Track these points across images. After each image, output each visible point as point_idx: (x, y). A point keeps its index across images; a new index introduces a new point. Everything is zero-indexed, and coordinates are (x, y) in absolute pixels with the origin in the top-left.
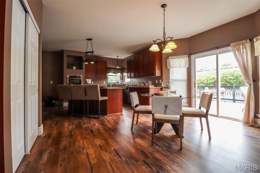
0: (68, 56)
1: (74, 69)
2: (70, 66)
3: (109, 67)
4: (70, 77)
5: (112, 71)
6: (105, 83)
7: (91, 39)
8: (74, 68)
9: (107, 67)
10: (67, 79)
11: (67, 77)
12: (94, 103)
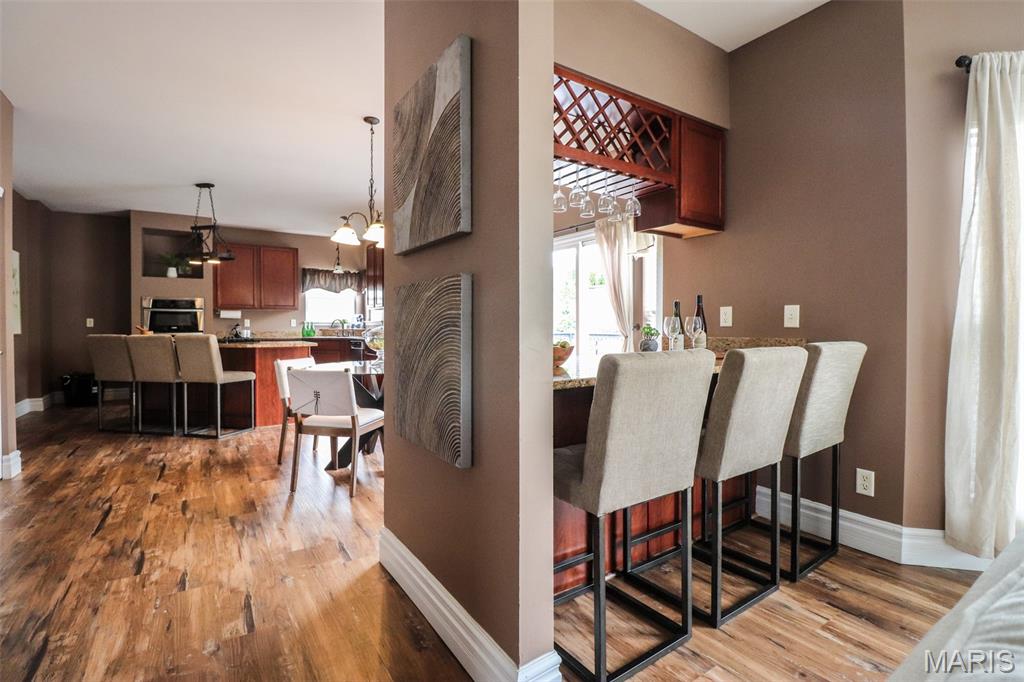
0: (147, 231)
1: (172, 279)
2: (155, 267)
3: (309, 269)
4: (156, 303)
5: (322, 282)
6: (294, 323)
7: (209, 186)
8: (172, 272)
9: (304, 270)
10: (145, 312)
11: (145, 304)
12: (203, 391)
